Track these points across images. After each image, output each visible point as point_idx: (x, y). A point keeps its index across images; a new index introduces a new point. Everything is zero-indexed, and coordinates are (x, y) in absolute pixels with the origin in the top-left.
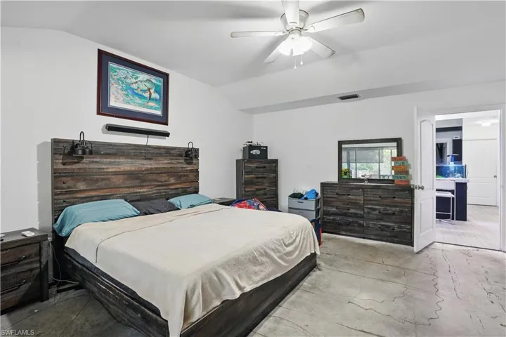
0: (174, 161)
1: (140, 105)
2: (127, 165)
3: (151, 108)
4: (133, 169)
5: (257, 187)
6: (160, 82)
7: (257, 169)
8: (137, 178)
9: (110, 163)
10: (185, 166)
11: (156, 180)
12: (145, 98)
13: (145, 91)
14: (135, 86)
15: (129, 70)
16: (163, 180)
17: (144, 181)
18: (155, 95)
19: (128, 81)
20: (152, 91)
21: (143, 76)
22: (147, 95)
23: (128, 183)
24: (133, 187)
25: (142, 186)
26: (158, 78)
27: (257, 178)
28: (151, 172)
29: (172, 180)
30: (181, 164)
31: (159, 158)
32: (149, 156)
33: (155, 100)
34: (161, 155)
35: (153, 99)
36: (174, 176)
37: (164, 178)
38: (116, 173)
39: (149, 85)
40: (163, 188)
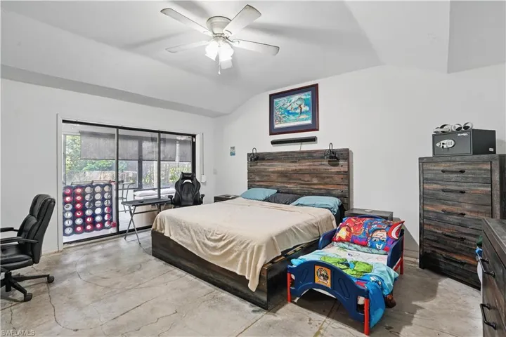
0: (316, 163)
1: (294, 121)
2: (279, 167)
3: (303, 120)
4: (283, 169)
5: (445, 207)
6: (309, 95)
7: (445, 175)
8: (286, 176)
9: (269, 166)
10: (328, 168)
11: (300, 179)
12: (297, 114)
13: (296, 109)
14: (289, 108)
15: (285, 98)
16: (306, 180)
17: (290, 179)
18: (305, 108)
19: (285, 106)
20: (302, 106)
21: (295, 98)
22: (298, 111)
23: (280, 180)
24: (284, 183)
25: (290, 183)
26: (306, 93)
27: (444, 190)
28: (296, 172)
29: (315, 181)
30: (324, 166)
31: (303, 161)
32: (294, 160)
33: (306, 112)
34: (304, 158)
35: (304, 112)
36: (317, 177)
37: (307, 178)
38: (273, 172)
39: (299, 102)
40: (307, 186)
